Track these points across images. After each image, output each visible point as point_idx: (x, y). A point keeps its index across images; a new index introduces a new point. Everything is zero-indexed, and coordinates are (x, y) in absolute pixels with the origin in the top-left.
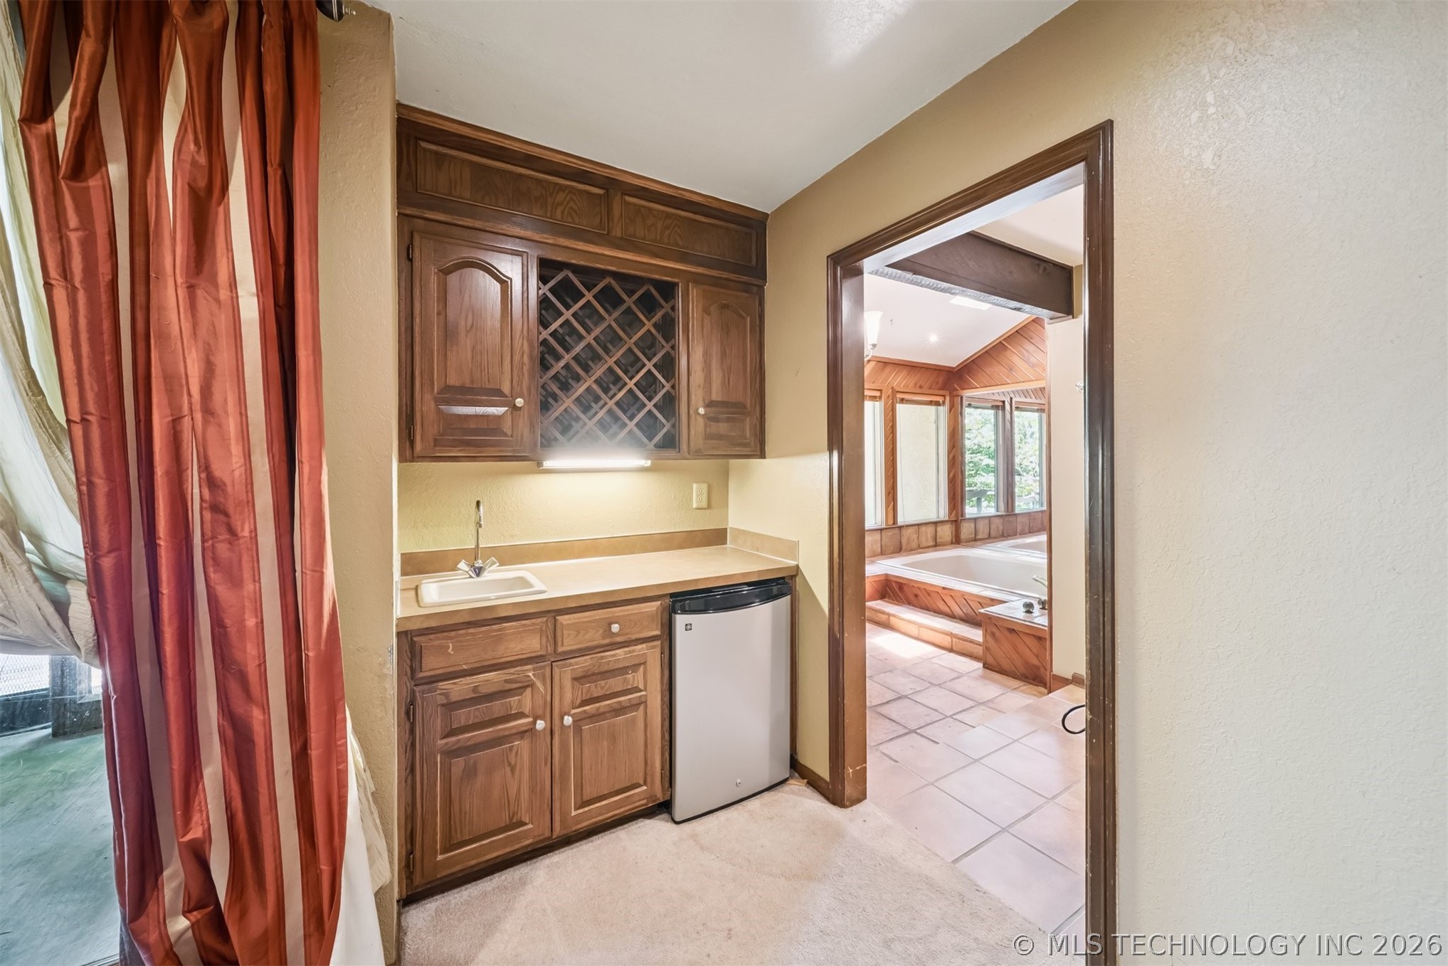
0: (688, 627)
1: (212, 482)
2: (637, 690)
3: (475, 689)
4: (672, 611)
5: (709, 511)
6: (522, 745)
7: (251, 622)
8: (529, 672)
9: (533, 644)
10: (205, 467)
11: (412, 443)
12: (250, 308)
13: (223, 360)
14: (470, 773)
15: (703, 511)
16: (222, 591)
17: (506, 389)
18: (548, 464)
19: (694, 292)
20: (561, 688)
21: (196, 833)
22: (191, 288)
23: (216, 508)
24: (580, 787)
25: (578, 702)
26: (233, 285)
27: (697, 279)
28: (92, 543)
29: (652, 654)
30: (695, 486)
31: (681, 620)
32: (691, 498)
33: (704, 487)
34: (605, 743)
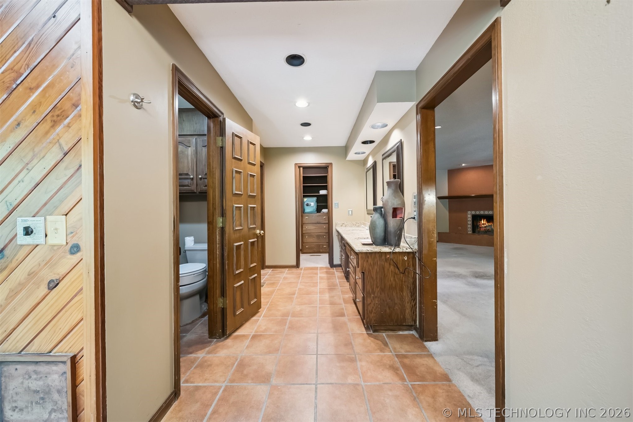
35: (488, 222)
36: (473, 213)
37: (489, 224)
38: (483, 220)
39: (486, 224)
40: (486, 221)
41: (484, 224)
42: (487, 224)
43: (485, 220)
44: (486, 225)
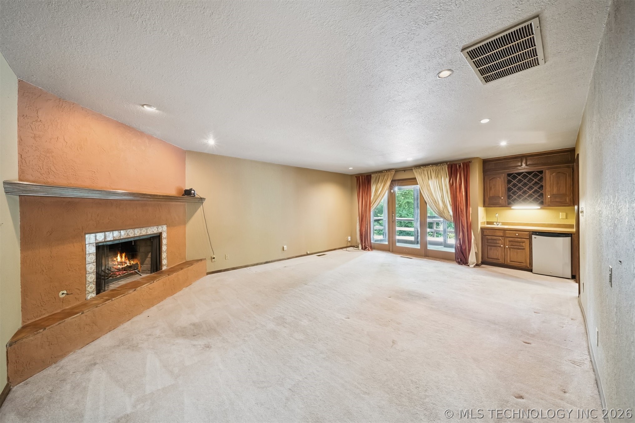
0: (535, 238)
1: (461, 209)
2: (523, 246)
3: (492, 238)
4: (532, 234)
5: (566, 220)
6: (500, 248)
7: (464, 221)
8: (501, 238)
9: (501, 234)
10: (460, 208)
11: (485, 205)
12: (464, 194)
13: (462, 199)
14: (491, 249)
15: (564, 220)
16: (462, 218)
17: (500, 196)
18: (512, 208)
19: (547, 171)
20: (506, 242)
21: (460, 238)
22: (459, 193)
23: (461, 211)
24: (510, 258)
25: (510, 245)
26: (462, 192)
27: (548, 169)
28: (453, 213)
29: (527, 242)
30: (560, 213)
31: (533, 236)
32: (559, 216)
33: (564, 214)
34: (515, 253)
35: (129, 259)
36: (100, 237)
37: (132, 262)
38: (119, 255)
39: (126, 263)
40: (125, 257)
41: (121, 263)
42: (128, 262)
43: (124, 255)
44: (126, 265)
